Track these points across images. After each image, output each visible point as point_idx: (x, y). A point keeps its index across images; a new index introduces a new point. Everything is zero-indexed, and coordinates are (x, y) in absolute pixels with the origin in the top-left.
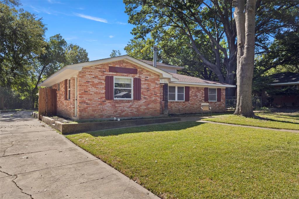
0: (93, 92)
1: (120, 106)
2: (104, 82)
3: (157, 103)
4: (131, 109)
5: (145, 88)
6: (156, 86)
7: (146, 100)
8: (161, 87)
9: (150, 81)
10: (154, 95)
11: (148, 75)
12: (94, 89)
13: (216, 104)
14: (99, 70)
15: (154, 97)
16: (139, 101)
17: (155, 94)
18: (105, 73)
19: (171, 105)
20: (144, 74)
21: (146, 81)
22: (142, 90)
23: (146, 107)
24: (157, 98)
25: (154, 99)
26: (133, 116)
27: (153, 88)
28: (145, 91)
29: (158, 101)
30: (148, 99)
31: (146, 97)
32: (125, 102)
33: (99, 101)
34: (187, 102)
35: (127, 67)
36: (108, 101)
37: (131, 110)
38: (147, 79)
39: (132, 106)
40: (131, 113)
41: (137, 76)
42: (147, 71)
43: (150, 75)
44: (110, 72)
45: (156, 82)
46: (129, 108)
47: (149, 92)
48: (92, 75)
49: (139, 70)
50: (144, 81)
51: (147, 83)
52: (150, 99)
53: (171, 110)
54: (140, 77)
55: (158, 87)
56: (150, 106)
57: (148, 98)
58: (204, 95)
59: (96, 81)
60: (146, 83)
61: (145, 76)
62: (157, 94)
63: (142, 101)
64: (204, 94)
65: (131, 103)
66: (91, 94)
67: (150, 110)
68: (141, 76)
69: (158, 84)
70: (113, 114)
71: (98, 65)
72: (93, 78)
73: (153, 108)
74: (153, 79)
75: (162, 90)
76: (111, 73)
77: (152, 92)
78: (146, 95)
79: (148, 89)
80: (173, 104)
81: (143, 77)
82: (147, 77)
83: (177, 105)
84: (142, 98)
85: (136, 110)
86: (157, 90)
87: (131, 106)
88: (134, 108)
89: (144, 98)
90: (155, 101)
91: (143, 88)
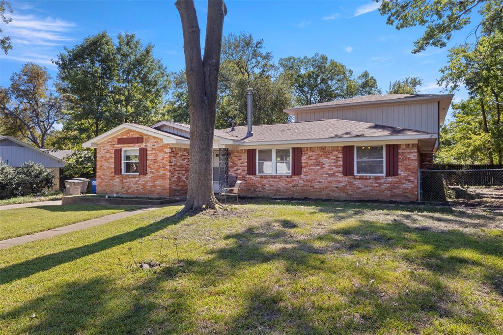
0: (106, 166)
1: (127, 182)
2: (113, 155)
3: (166, 178)
4: (137, 186)
5: (152, 160)
6: (166, 156)
7: (152, 175)
9: (158, 150)
10: (163, 169)
11: (156, 142)
12: (106, 164)
14: (110, 143)
15: (163, 170)
16: (145, 177)
17: (163, 167)
18: (115, 146)
19: (263, 181)
20: (150, 141)
21: (152, 151)
22: (148, 163)
23: (152, 184)
24: (166, 172)
25: (161, 174)
26: (139, 195)
27: (161, 159)
28: (152, 163)
29: (166, 177)
30: (154, 173)
31: (152, 170)
32: (131, 177)
33: (110, 176)
34: (297, 177)
35: (134, 136)
36: (117, 176)
37: (137, 187)
38: (154, 147)
39: (139, 183)
40: (137, 190)
41: (143, 146)
42: (154, 138)
43: (158, 142)
44: (118, 144)
45: (165, 150)
46: (135, 184)
47: (156, 164)
48: (105, 149)
49: (145, 137)
50: (150, 151)
51: (155, 153)
52: (158, 174)
53: (262, 190)
54: (146, 146)
55: (167, 158)
56: (157, 183)
57: (155, 172)
59: (108, 155)
60: (153, 153)
61: (152, 144)
62: (167, 167)
63: (149, 176)
65: (137, 179)
66: (104, 169)
67: (157, 187)
68: (147, 144)
69: (167, 153)
70: (120, 191)
71: (110, 139)
72: (106, 152)
73: (162, 186)
74: (161, 147)
75: (246, 158)
76: (119, 146)
77: (159, 164)
78: (153, 169)
79: (155, 161)
80: (265, 181)
81: (149, 145)
82: (154, 145)
83: (275, 181)
84: (148, 172)
85: (142, 187)
86: (167, 161)
87: (137, 181)
88: (139, 184)
89: (150, 172)
90: (163, 177)
91: (149, 160)
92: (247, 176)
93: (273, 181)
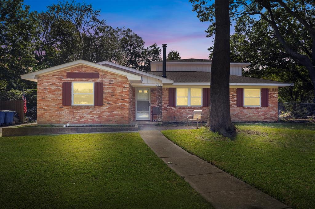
0: (50, 98)
1: (78, 113)
2: (61, 88)
3: (125, 109)
4: (91, 115)
5: (109, 93)
6: (124, 90)
7: (110, 106)
8: (166, 90)
9: (115, 85)
10: (122, 101)
11: (113, 78)
12: (51, 96)
13: (259, 110)
14: (56, 77)
15: (121, 102)
16: (101, 107)
17: (122, 100)
18: (63, 79)
19: (181, 111)
20: (107, 77)
21: (110, 85)
22: (104, 96)
23: (110, 114)
24: (125, 103)
25: (120, 105)
26: (93, 123)
27: (119, 93)
28: (108, 95)
29: (125, 107)
30: (112, 105)
31: (109, 102)
32: (85, 108)
33: (56, 107)
35: (87, 72)
36: (66, 107)
37: (92, 117)
38: (111, 82)
39: (93, 113)
40: (91, 119)
41: (99, 80)
42: (112, 74)
43: (116, 78)
44: (67, 78)
45: (123, 85)
46: (89, 114)
47: (114, 97)
48: (49, 82)
49: (101, 74)
50: (107, 85)
51: (112, 88)
52: (116, 105)
53: (181, 117)
54: (102, 81)
55: (126, 91)
56: (115, 112)
57: (113, 103)
58: (236, 99)
59: (53, 88)
60: (110, 88)
61: (109, 80)
62: (125, 99)
63: (105, 107)
64: (236, 96)
65: (91, 110)
66: (49, 101)
67: (115, 116)
68: (103, 80)
69: (126, 88)
70: (71, 120)
71: (56, 72)
72: (51, 85)
73: (120, 115)
74: (119, 82)
75: (168, 94)
76: (69, 79)
77: (117, 97)
78: (110, 101)
79: (113, 94)
80: (183, 111)
81: (106, 81)
82: (112, 81)
83: (191, 111)
84: (104, 103)
85: (98, 117)
86: (125, 94)
87: (91, 112)
88: (95, 114)
89: (107, 103)
90: (122, 107)
91: (106, 93)
92: (168, 107)
93: (189, 111)
